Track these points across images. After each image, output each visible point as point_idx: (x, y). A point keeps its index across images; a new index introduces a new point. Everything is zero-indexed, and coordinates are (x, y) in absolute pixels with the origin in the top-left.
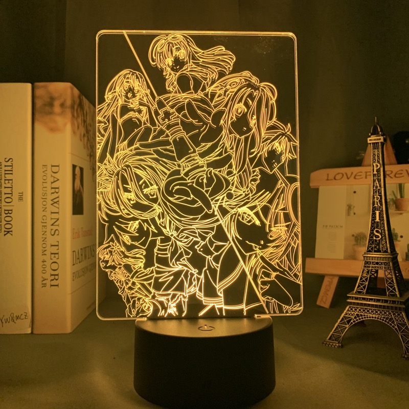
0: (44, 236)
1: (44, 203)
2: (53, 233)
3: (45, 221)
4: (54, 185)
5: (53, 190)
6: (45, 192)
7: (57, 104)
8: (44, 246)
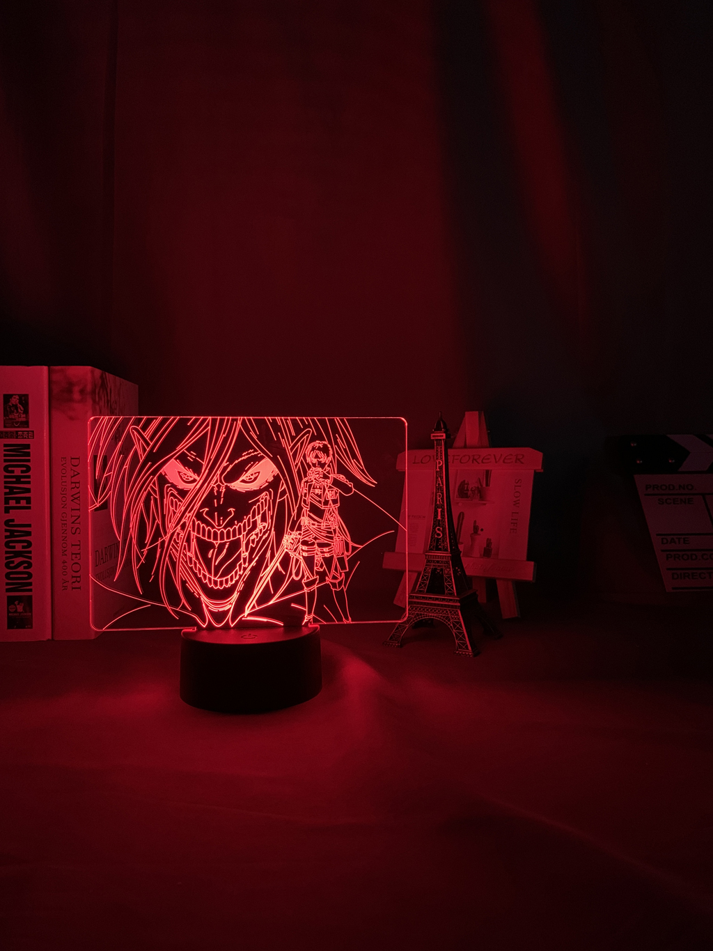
0: (64, 535)
1: (64, 499)
2: (74, 531)
3: (65, 519)
4: (74, 480)
5: (73, 485)
6: (64, 487)
7: (76, 389)
8: (65, 545)
